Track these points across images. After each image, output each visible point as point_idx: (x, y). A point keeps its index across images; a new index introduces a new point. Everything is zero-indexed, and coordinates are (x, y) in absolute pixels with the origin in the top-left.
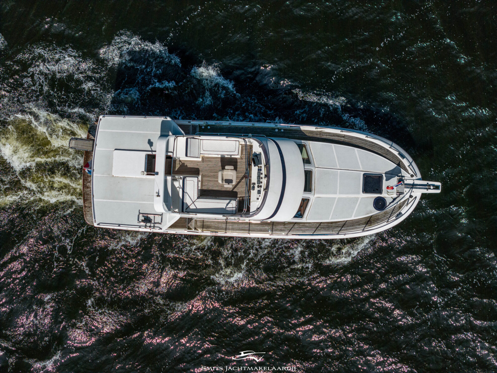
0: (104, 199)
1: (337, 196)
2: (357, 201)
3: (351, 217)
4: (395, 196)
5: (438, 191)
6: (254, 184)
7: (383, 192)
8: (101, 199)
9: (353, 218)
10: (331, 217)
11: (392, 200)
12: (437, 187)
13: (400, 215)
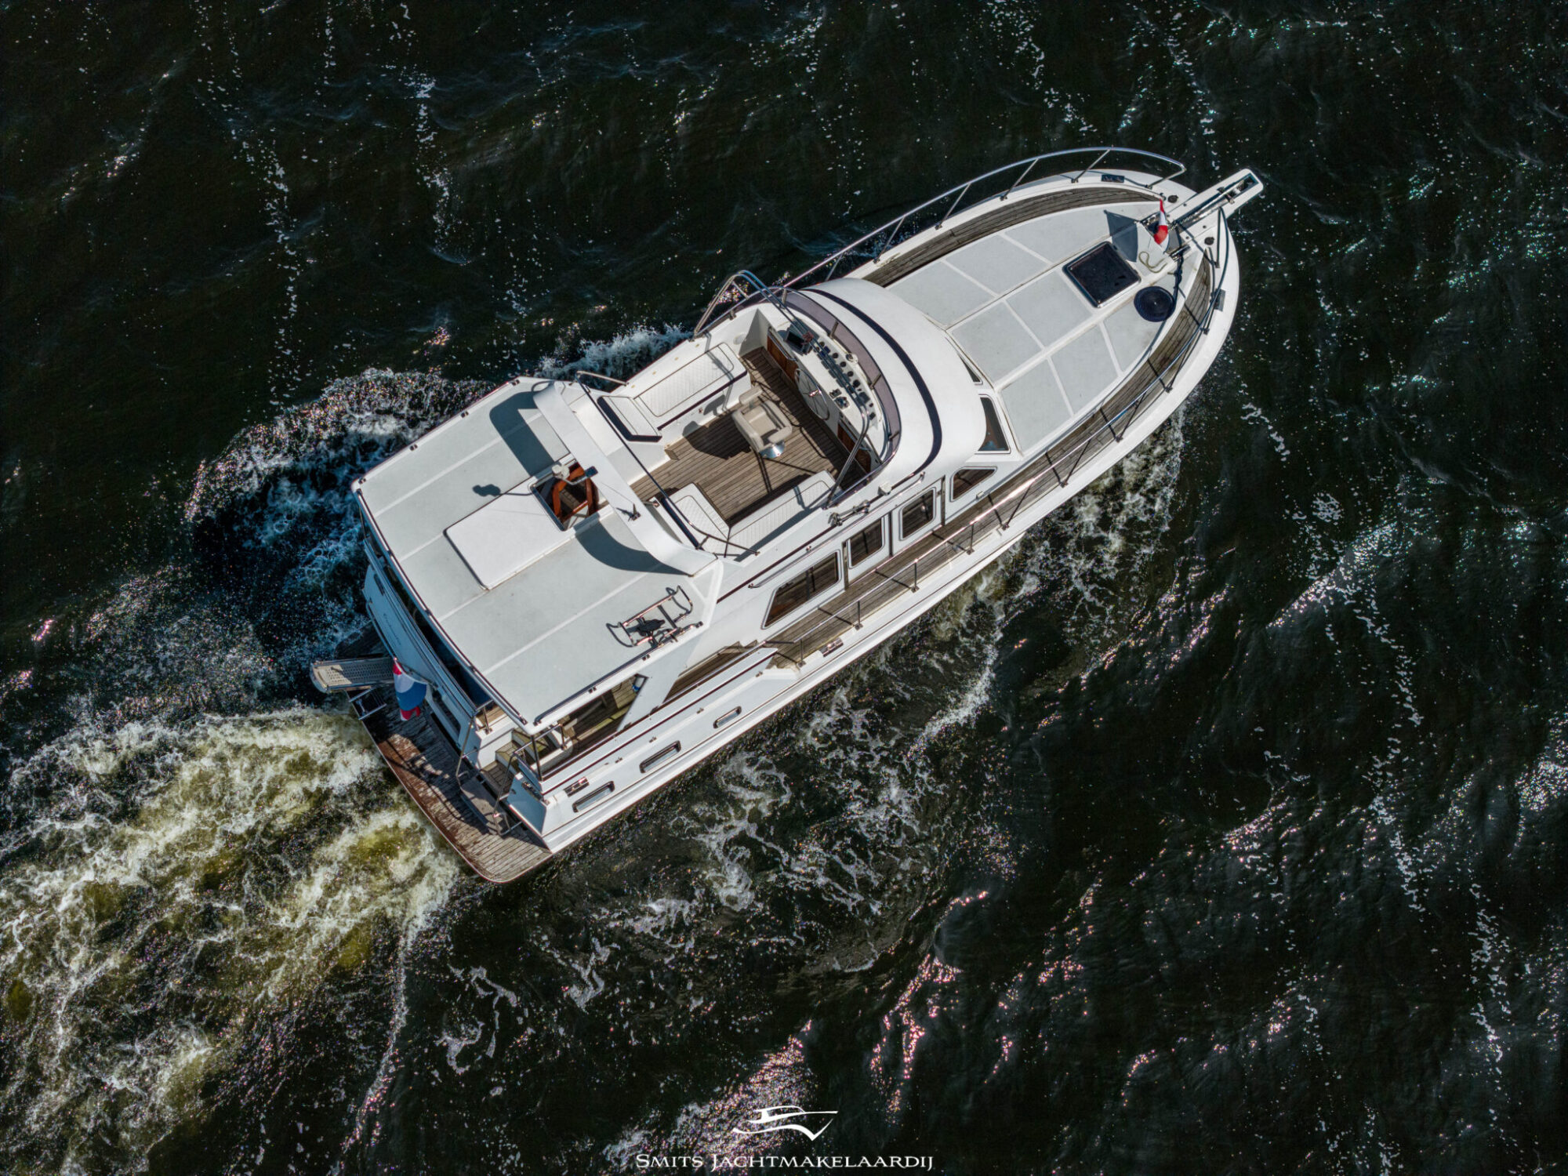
0: (505, 656)
1: (1046, 354)
2: (1099, 332)
3: (1116, 376)
4: (1172, 265)
5: (1258, 188)
6: (836, 392)
7: (1140, 274)
8: (499, 659)
9: (1122, 375)
10: (1070, 409)
11: (1173, 279)
12: (1247, 184)
13: (1217, 299)
